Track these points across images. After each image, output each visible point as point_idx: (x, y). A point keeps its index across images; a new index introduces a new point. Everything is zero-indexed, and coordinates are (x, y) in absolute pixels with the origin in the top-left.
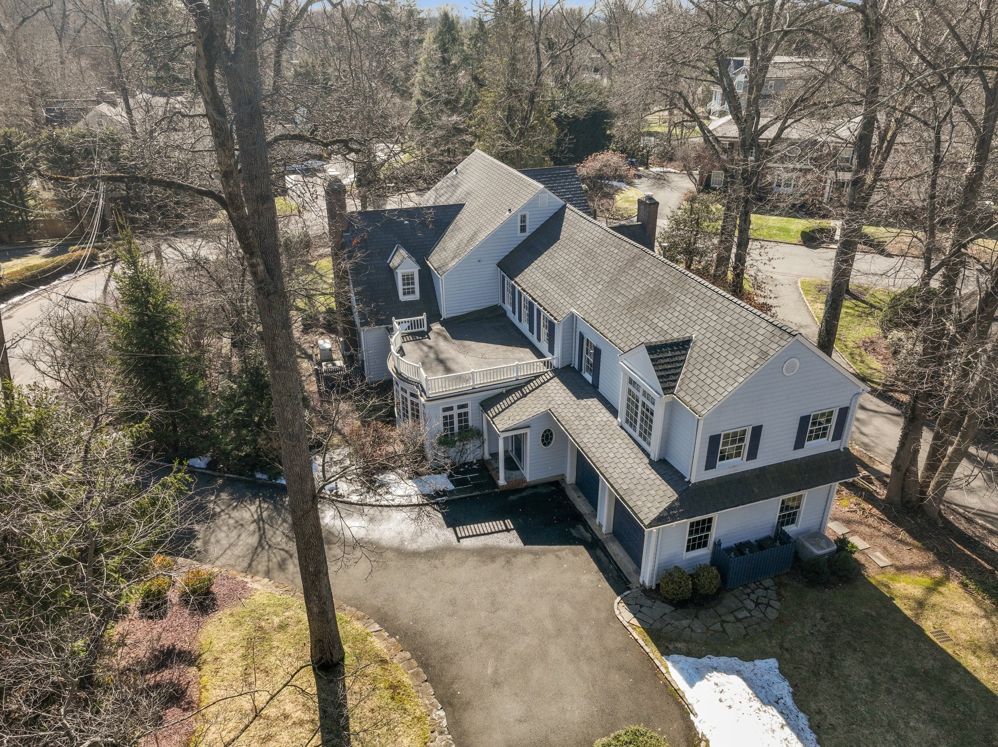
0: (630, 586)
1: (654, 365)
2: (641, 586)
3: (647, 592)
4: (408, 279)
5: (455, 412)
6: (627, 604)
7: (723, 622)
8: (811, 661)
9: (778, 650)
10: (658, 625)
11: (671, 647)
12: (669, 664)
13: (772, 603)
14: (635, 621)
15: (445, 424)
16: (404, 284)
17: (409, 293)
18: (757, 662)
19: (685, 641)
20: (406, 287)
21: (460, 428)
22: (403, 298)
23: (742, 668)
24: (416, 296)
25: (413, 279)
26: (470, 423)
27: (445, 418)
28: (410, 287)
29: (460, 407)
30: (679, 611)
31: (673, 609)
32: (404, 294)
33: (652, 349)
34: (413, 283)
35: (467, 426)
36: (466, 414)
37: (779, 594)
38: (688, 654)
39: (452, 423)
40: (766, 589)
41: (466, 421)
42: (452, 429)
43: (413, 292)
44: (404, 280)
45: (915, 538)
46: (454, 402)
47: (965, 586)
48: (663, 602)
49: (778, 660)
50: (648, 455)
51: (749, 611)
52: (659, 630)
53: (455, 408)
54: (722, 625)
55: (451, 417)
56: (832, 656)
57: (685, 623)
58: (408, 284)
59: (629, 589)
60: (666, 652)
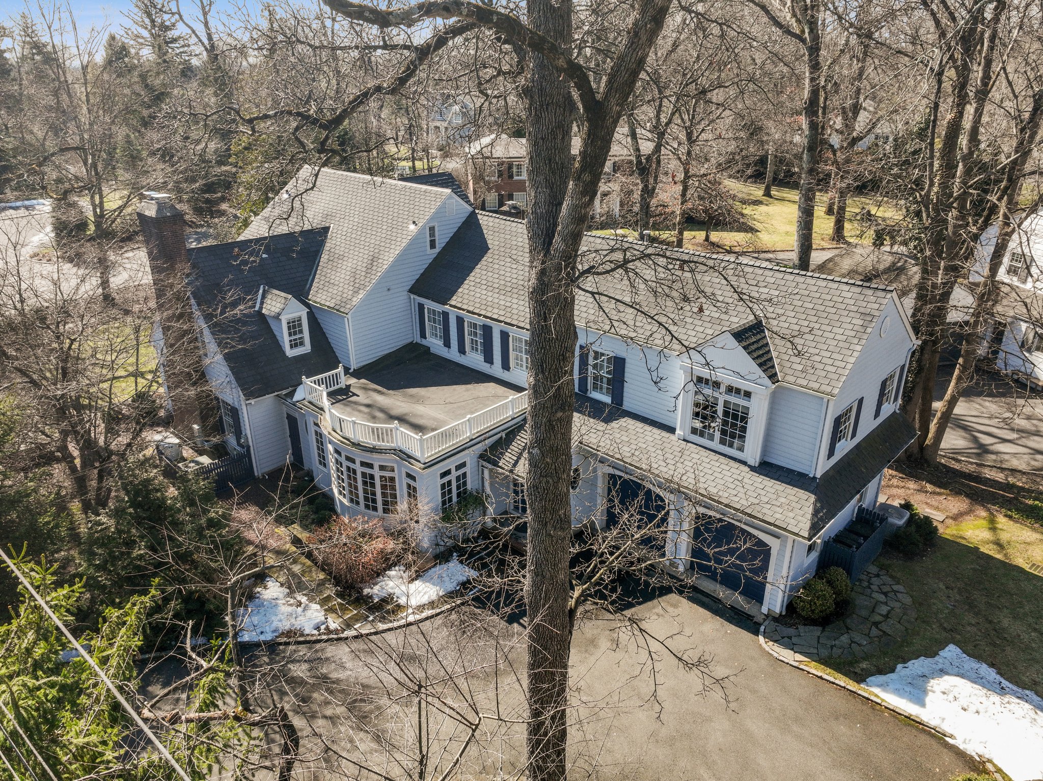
0: (755, 620)
1: (749, 353)
2: (767, 616)
3: (778, 619)
4: (294, 326)
5: (453, 477)
6: (775, 641)
7: (876, 624)
8: (979, 634)
9: (944, 634)
10: (824, 653)
11: (858, 670)
12: (876, 690)
13: (895, 587)
14: (799, 657)
15: (443, 495)
16: (290, 335)
17: (296, 345)
18: (941, 653)
19: (864, 659)
20: (293, 338)
21: (459, 495)
22: (290, 353)
23: (940, 666)
24: (307, 348)
25: (300, 325)
26: (469, 487)
27: (443, 486)
28: (298, 336)
29: (458, 468)
30: (828, 629)
31: (821, 628)
32: (291, 347)
33: (739, 335)
34: (301, 332)
35: (465, 491)
36: (464, 474)
37: (892, 577)
38: (881, 672)
39: (450, 491)
40: (878, 576)
41: (465, 483)
42: (450, 499)
43: (302, 344)
44: (289, 328)
45: (940, 487)
46: (451, 464)
47: (1010, 517)
48: (805, 625)
49: (957, 644)
50: (744, 463)
51: (886, 604)
52: (830, 657)
53: (453, 471)
54: (877, 627)
55: (449, 483)
56: (991, 622)
57: (845, 639)
58: (295, 333)
59: (760, 625)
60: (860, 678)
